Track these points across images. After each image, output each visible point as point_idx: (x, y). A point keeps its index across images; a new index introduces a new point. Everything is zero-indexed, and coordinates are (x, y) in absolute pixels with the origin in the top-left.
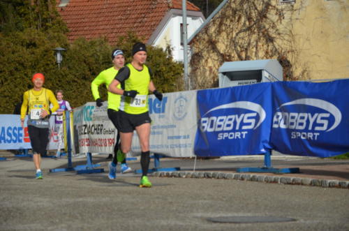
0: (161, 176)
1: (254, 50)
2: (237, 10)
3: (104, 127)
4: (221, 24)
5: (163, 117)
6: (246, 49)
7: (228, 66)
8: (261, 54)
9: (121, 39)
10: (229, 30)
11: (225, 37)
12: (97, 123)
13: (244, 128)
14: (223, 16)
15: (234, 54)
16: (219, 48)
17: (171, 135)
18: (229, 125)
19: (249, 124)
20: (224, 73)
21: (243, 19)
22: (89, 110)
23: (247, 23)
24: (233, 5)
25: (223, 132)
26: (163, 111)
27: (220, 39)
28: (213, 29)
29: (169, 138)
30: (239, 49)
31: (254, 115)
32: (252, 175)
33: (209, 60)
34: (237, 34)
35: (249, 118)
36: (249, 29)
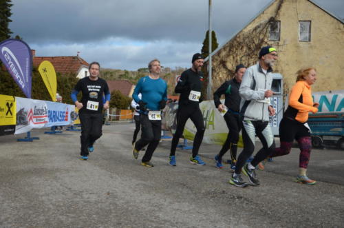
2: (240, 43)
11: (232, 59)
16: (227, 66)
21: (245, 49)
23: (248, 51)
27: (228, 60)
33: (220, 73)
36: (249, 55)
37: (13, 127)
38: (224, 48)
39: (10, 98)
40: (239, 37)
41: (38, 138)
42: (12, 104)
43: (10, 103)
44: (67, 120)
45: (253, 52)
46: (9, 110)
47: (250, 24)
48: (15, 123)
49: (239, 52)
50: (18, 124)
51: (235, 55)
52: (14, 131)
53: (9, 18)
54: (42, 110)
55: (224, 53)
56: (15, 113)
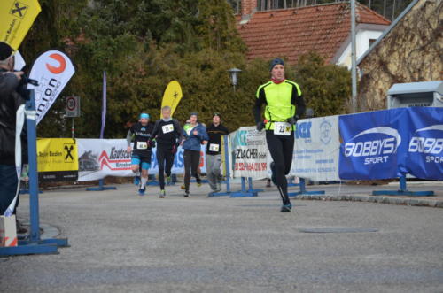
0: (303, 199)
1: (428, 71)
2: (410, 29)
3: (259, 151)
4: (393, 44)
5: (310, 141)
6: (419, 70)
7: (398, 88)
8: (436, 74)
9: (303, 57)
10: (401, 50)
11: (397, 58)
12: (252, 147)
13: (385, 152)
14: (396, 36)
15: (406, 75)
16: (390, 69)
17: (318, 159)
18: (374, 150)
19: (389, 148)
20: (393, 96)
21: (417, 38)
22: (242, 136)
23: (421, 43)
24: (406, 24)
25: (370, 156)
26: (309, 136)
27: (392, 59)
28: (384, 50)
29: (317, 162)
30: (412, 70)
31: (393, 139)
32: (384, 197)
33: (380, 82)
34: (409, 55)
35: (388, 143)
36: (423, 48)
37: (75, 173)
38: (384, 41)
39: (69, 141)
41: (114, 188)
42: (72, 148)
43: (69, 147)
45: (430, 42)
46: (69, 154)
48: (77, 169)
50: (81, 169)
52: (77, 177)
56: (76, 158)
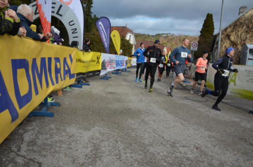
2: (242, 23)
16: (231, 38)
27: (232, 34)
37: (99, 71)
38: (230, 26)
39: (99, 53)
40: (241, 19)
41: (110, 78)
42: (99, 58)
44: (123, 65)
45: (250, 29)
46: (98, 61)
47: (251, 10)
48: (100, 69)
49: (240, 29)
50: (102, 69)
51: (237, 31)
52: (100, 74)
53: (92, 5)
54: (113, 60)
55: (229, 30)
56: (101, 63)
